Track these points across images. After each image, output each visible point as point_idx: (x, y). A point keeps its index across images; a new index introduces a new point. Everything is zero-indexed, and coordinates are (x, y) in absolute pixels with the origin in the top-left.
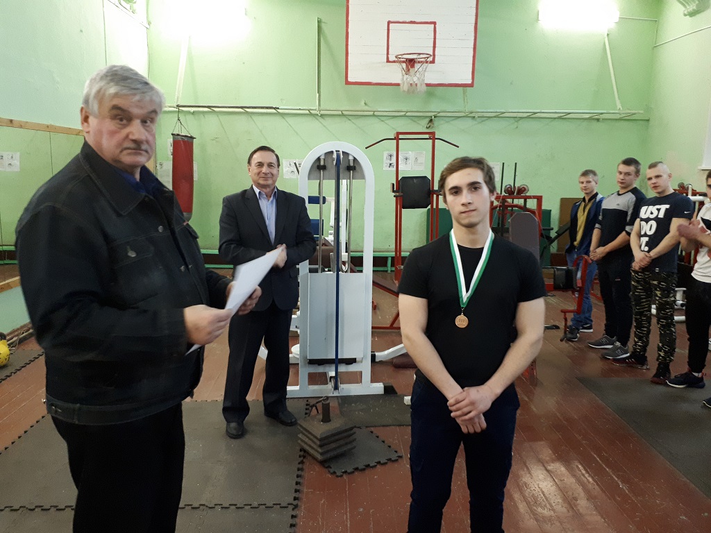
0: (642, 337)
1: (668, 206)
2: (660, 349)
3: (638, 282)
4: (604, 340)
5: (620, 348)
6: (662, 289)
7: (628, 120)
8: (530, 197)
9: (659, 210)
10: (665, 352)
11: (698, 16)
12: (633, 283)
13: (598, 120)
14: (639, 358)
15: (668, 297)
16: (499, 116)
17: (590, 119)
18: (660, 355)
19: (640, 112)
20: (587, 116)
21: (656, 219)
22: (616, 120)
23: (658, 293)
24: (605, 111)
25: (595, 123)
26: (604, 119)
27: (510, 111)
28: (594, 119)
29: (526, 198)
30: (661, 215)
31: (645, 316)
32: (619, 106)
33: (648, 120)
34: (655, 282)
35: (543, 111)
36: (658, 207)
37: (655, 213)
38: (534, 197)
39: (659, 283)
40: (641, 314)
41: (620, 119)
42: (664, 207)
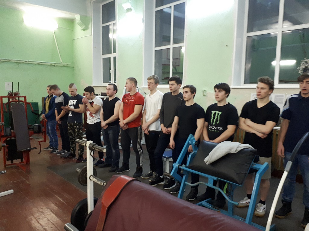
0: (73, 147)
1: (76, 100)
2: (79, 150)
3: (70, 127)
4: (62, 151)
5: (67, 153)
6: (77, 129)
7: (66, 67)
8: (21, 97)
9: (74, 102)
10: (81, 151)
11: (86, 31)
12: (68, 128)
13: (54, 66)
14: (73, 155)
15: (80, 131)
16: (8, 61)
17: (51, 65)
18: (79, 153)
19: (70, 64)
20: (50, 64)
21: (73, 105)
22: (61, 66)
23: (76, 130)
24: (56, 63)
25: (53, 67)
26: (57, 66)
27: (14, 59)
28: (53, 65)
29: (19, 97)
30: (75, 104)
31: (74, 139)
32: (61, 61)
33: (73, 67)
34: (75, 126)
35: (29, 61)
36: (74, 100)
37: (73, 102)
38: (22, 97)
39: (76, 126)
40: (72, 139)
41: (63, 66)
42: (76, 101)
